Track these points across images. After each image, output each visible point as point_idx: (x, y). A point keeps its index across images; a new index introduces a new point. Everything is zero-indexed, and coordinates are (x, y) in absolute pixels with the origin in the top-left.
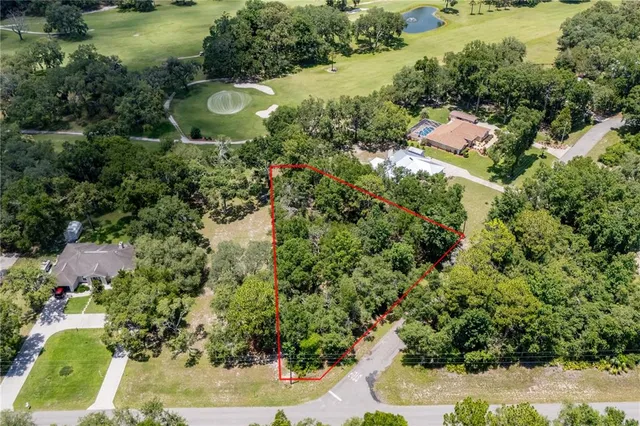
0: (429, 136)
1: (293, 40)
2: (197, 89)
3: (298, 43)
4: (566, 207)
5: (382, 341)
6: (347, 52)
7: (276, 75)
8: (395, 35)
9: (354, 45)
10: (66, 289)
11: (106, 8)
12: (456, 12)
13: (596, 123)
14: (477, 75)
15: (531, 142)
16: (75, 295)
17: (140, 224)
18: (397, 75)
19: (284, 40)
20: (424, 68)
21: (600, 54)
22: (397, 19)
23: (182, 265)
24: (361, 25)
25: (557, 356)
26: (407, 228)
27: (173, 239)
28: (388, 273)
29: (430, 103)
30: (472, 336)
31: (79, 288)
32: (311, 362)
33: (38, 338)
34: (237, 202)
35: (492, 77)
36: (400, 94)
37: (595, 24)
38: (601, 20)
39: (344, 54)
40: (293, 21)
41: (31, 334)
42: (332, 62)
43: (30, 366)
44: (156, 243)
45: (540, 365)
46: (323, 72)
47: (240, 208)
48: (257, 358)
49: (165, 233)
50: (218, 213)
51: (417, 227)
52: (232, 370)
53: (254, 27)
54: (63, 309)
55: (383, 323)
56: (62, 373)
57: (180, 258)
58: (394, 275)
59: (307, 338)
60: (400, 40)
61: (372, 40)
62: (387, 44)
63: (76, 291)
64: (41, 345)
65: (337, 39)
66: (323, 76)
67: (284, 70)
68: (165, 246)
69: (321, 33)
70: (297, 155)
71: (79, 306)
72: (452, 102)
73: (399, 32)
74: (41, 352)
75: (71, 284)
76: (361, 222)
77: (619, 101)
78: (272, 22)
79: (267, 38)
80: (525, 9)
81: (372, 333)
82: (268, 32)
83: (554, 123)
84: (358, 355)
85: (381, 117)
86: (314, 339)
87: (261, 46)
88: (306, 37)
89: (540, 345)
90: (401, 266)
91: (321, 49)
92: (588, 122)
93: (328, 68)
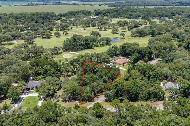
0: (115, 61)
1: (84, 43)
2: (60, 54)
3: (85, 44)
4: (143, 72)
5: (101, 98)
6: (97, 46)
7: (80, 51)
8: (109, 43)
9: (99, 45)
10: (29, 89)
11: (39, 38)
12: (124, 38)
13: (155, 59)
14: (126, 48)
15: (138, 62)
16: (31, 90)
17: (47, 75)
18: (108, 49)
19: (82, 43)
20: (114, 48)
21: (156, 45)
22: (109, 39)
23: (56, 83)
24: (101, 40)
25: (139, 100)
26: (107, 75)
27: (54, 77)
28: (102, 83)
29: (116, 56)
30: (119, 93)
31: (32, 89)
32: (84, 100)
33: (23, 97)
34: (69, 74)
35: (129, 49)
36: (109, 53)
37: (156, 39)
38: (157, 39)
39: (96, 47)
40: (84, 39)
41: (21, 97)
42: (93, 48)
43: (21, 102)
44: (51, 78)
45: (135, 101)
46: (91, 50)
47: (70, 75)
48: (72, 101)
49: (52, 76)
50: (65, 76)
51: (109, 75)
52: (66, 103)
53: (75, 40)
54: (29, 93)
55: (101, 95)
56: (28, 103)
57: (56, 81)
58: (103, 83)
59: (83, 94)
60: (110, 44)
61: (103, 44)
62: (107, 45)
63: (31, 89)
64: (24, 99)
65: (95, 44)
66: (91, 51)
67: (82, 50)
68: (53, 79)
69: (91, 42)
70: (83, 62)
71: (32, 92)
72: (121, 55)
73: (110, 42)
74: (24, 100)
75: (31, 88)
76: (97, 74)
77: (159, 54)
78: (79, 39)
79: (78, 42)
80: (141, 38)
81: (98, 96)
82: (78, 41)
83: (144, 59)
84: (95, 100)
85: (103, 57)
86: (85, 94)
87: (76, 44)
88: (87, 42)
89: (134, 95)
90: (105, 82)
91: (91, 45)
92: (153, 59)
93: (93, 49)
